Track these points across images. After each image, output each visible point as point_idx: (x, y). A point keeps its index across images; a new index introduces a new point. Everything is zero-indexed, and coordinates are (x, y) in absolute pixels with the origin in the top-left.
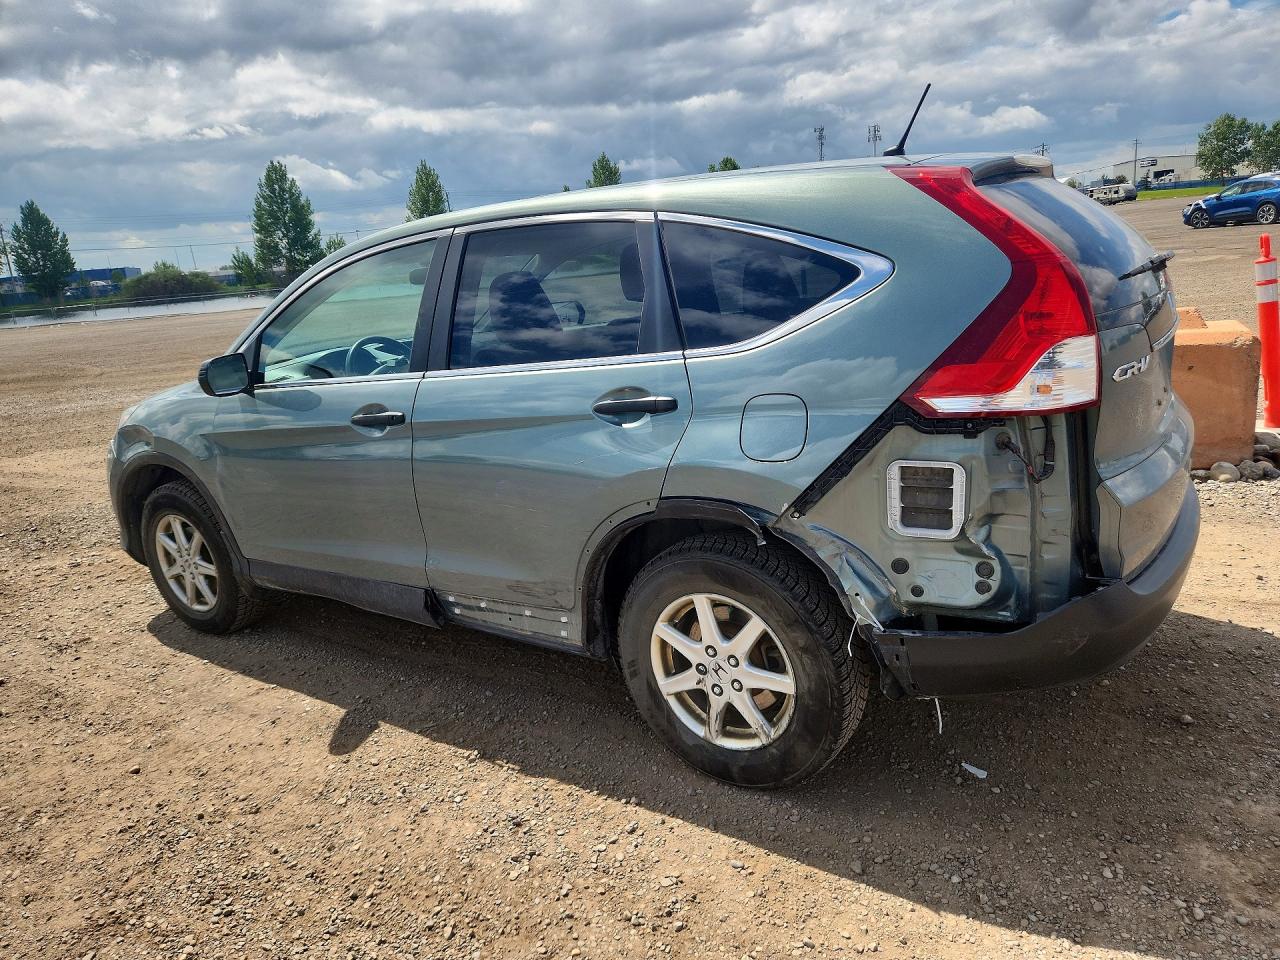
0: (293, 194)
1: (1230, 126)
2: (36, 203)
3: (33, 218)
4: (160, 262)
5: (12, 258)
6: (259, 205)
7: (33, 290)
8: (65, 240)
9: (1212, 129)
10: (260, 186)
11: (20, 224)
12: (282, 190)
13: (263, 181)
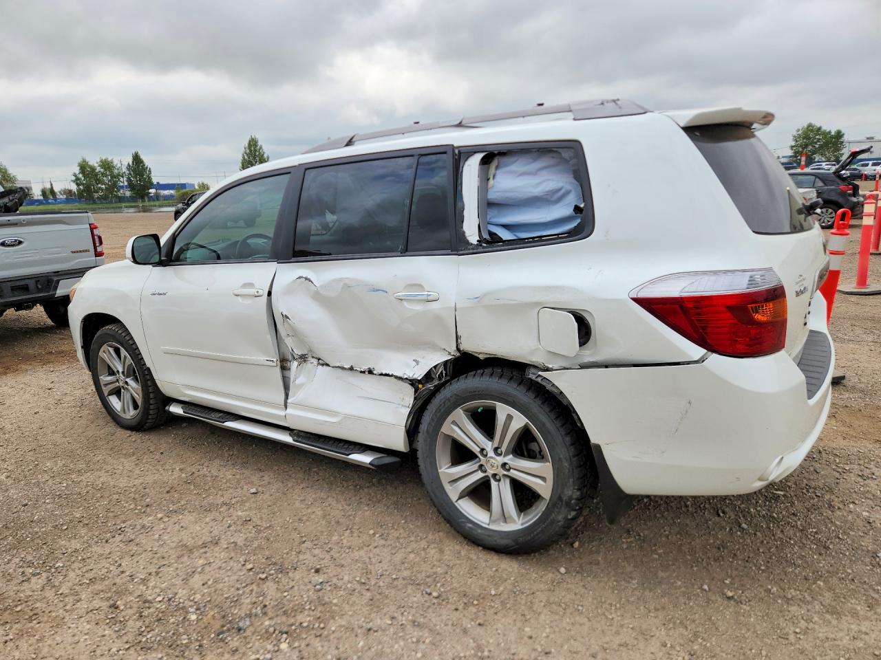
0: (260, 153)
1: (812, 131)
2: (139, 152)
3: (137, 159)
4: (201, 182)
5: (125, 179)
6: (244, 157)
7: (134, 195)
8: (150, 171)
9: (800, 132)
10: (245, 148)
11: (131, 163)
12: (255, 151)
13: (247, 145)
